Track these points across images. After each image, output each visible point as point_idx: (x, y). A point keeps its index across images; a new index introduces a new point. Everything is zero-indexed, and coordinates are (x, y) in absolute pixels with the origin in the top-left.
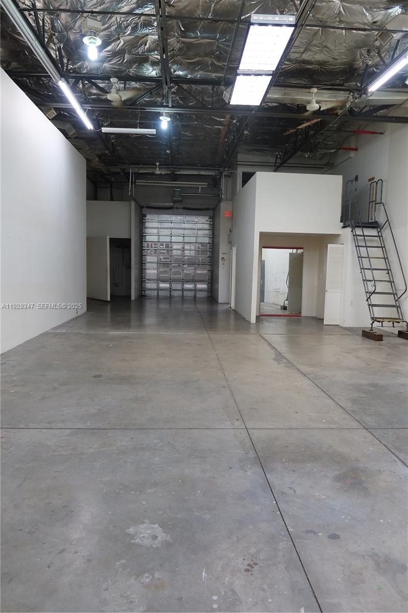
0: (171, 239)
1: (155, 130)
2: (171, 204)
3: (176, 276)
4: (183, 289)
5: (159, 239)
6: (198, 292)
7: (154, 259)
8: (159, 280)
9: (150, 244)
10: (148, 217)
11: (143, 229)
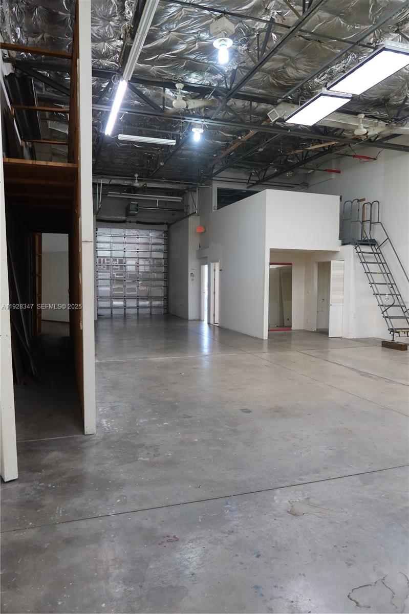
0: (124, 254)
1: (175, 141)
2: (124, 218)
3: (131, 293)
4: (138, 306)
5: (111, 254)
6: (153, 309)
7: (108, 275)
8: (112, 298)
9: (102, 259)
10: (99, 231)
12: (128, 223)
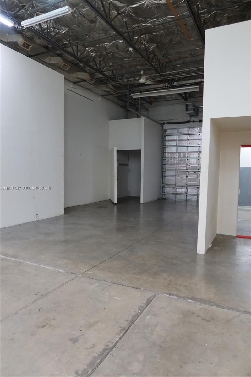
0: (188, 150)
2: (188, 119)
3: (192, 182)
5: (177, 150)
8: (176, 186)
9: (170, 154)
10: (168, 132)
11: (164, 142)
12: (192, 123)
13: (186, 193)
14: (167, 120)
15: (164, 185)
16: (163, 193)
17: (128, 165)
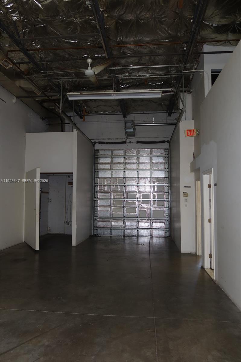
0: (124, 175)
3: (130, 214)
6: (154, 231)
8: (112, 218)
9: (102, 180)
10: (101, 153)
11: (96, 164)
12: (128, 144)
13: (124, 228)
14: (99, 139)
15: (97, 218)
16: (96, 228)
17: (48, 193)
